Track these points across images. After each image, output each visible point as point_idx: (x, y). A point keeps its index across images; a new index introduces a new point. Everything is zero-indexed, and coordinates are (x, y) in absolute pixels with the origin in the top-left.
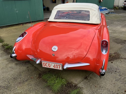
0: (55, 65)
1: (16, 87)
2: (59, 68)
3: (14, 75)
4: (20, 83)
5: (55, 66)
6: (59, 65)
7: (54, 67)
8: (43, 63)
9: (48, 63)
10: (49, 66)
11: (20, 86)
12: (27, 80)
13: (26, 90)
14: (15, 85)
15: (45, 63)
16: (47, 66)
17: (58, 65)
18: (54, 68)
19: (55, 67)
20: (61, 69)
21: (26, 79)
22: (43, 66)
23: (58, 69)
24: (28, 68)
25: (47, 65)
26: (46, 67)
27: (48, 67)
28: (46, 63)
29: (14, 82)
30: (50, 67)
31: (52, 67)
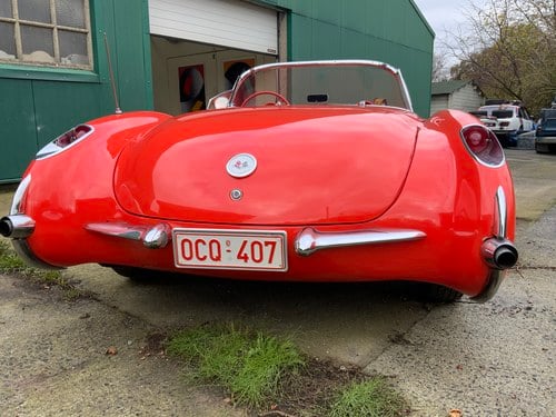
0: (245, 242)
1: (20, 396)
2: (270, 261)
3: (9, 349)
4: (42, 377)
5: (247, 250)
6: (267, 243)
7: (239, 257)
8: (180, 239)
9: (207, 239)
10: (215, 254)
11: (42, 389)
12: (82, 366)
13: (78, 406)
14: (11, 387)
15: (193, 239)
16: (205, 258)
17: (262, 241)
18: (241, 264)
19: (246, 258)
20: (278, 263)
21: (76, 361)
22: (181, 260)
23: (264, 265)
24: (89, 319)
25: (203, 250)
26: (194, 262)
27: (209, 263)
28: (199, 241)
29: (7, 377)
30: (218, 259)
31: (230, 259)
